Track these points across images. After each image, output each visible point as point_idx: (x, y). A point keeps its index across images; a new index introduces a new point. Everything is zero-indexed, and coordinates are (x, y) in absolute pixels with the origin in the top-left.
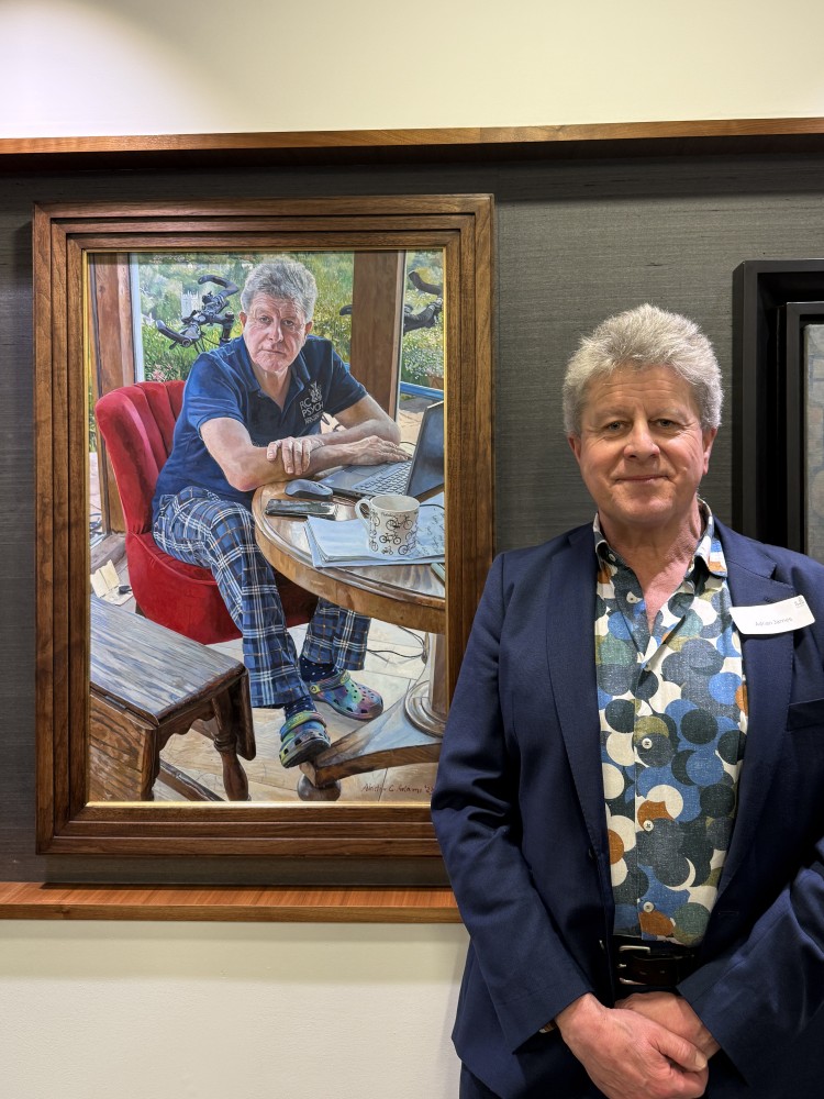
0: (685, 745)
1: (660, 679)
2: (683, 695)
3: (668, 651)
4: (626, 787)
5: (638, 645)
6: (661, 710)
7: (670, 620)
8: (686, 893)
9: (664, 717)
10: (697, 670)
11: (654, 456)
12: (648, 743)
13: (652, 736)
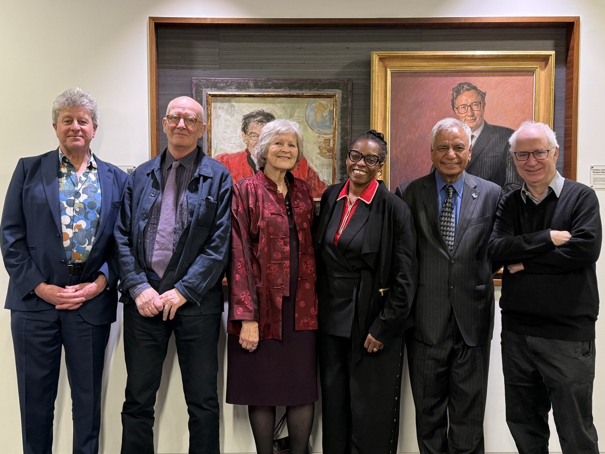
0: (88, 210)
1: (82, 193)
2: (88, 197)
3: (84, 187)
4: (71, 221)
5: (75, 185)
6: (82, 201)
7: (84, 179)
8: (85, 247)
9: (83, 203)
10: (92, 192)
11: (79, 130)
12: (78, 210)
13: (79, 208)
